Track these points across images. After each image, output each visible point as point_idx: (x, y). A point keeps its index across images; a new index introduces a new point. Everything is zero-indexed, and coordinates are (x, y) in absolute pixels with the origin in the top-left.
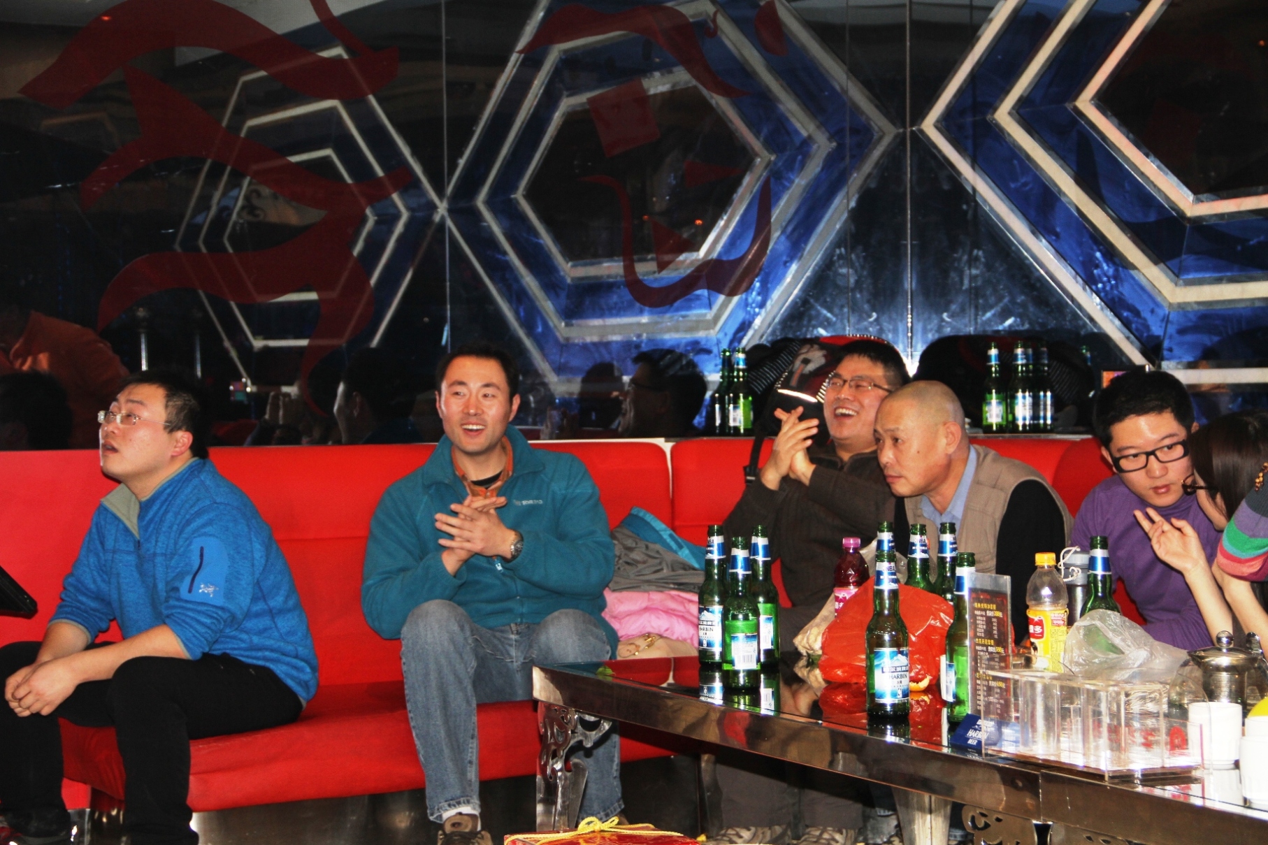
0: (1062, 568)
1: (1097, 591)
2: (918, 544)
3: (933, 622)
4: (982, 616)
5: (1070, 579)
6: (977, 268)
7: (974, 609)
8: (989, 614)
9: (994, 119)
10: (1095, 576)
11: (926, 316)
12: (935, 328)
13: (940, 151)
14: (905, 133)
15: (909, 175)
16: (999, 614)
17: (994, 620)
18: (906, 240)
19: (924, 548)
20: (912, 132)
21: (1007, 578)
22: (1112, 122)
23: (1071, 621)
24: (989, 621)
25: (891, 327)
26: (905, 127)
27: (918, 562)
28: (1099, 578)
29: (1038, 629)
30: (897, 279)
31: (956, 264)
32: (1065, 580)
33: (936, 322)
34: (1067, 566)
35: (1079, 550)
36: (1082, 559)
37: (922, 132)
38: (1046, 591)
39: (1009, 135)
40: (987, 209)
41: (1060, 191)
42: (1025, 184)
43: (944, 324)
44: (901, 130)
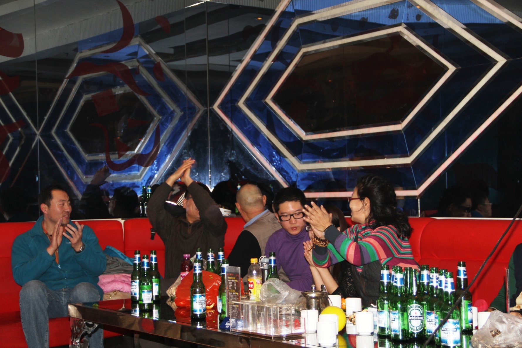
0: (260, 263)
1: (272, 272)
2: (210, 256)
3: (215, 284)
4: (230, 281)
5: (263, 267)
6: (233, 157)
7: (228, 279)
8: (233, 281)
9: (238, 105)
10: (271, 266)
11: (216, 174)
12: (219, 178)
13: (219, 116)
14: (207, 110)
15: (209, 124)
16: (236, 281)
17: (235, 283)
18: (208, 147)
19: (212, 257)
20: (210, 109)
21: (239, 268)
22: (278, 107)
23: (263, 282)
24: (233, 283)
25: (203, 178)
27: (210, 262)
28: (273, 267)
29: (252, 285)
30: (206, 161)
31: (226, 156)
32: (261, 268)
33: (219, 176)
34: (262, 263)
35: (266, 257)
36: (266, 260)
37: (213, 109)
38: (254, 272)
39: (243, 111)
40: (236, 136)
41: (261, 131)
42: (249, 128)
43: (222, 177)
44: (206, 108)
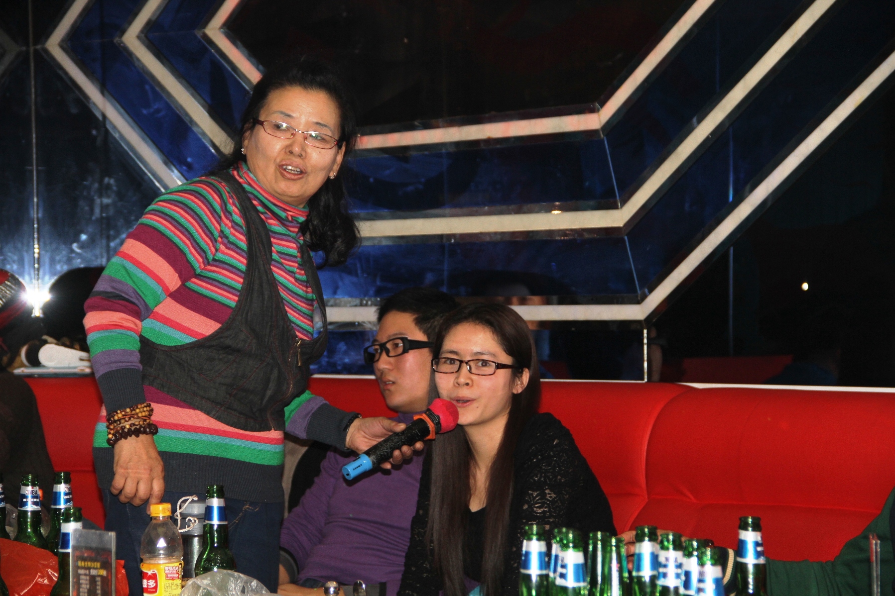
0: (179, 518)
1: (213, 542)
2: (30, 496)
3: (40, 580)
4: (85, 575)
5: (187, 529)
6: (108, 197)
7: (77, 568)
8: (93, 572)
9: (122, 42)
10: (212, 526)
11: (54, 246)
12: (64, 259)
13: (66, 73)
14: (28, 52)
15: (33, 96)
16: (103, 573)
17: (98, 579)
18: (32, 165)
19: (35, 500)
20: (36, 51)
21: (112, 534)
22: (242, 52)
23: (186, 575)
24: (93, 579)
25: (16, 258)
26: (28, 45)
27: (29, 514)
28: (215, 527)
29: (152, 583)
30: (23, 207)
31: (85, 193)
32: (181, 531)
33: (64, 253)
34: (184, 516)
35: (196, 499)
36: (198, 509)
37: (46, 51)
38: (162, 543)
39: (138, 60)
40: (117, 136)
41: (192, 121)
42: (158, 111)
43: (73, 255)
44: (24, 48)
